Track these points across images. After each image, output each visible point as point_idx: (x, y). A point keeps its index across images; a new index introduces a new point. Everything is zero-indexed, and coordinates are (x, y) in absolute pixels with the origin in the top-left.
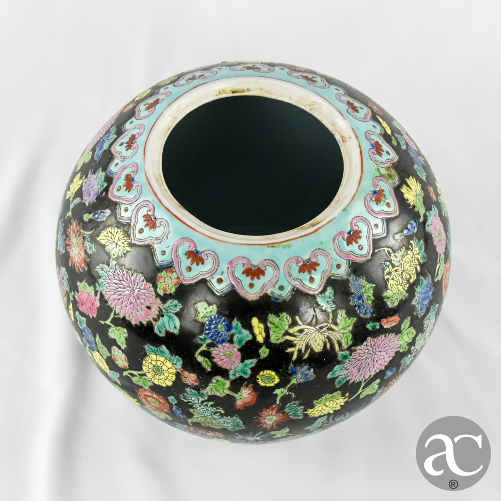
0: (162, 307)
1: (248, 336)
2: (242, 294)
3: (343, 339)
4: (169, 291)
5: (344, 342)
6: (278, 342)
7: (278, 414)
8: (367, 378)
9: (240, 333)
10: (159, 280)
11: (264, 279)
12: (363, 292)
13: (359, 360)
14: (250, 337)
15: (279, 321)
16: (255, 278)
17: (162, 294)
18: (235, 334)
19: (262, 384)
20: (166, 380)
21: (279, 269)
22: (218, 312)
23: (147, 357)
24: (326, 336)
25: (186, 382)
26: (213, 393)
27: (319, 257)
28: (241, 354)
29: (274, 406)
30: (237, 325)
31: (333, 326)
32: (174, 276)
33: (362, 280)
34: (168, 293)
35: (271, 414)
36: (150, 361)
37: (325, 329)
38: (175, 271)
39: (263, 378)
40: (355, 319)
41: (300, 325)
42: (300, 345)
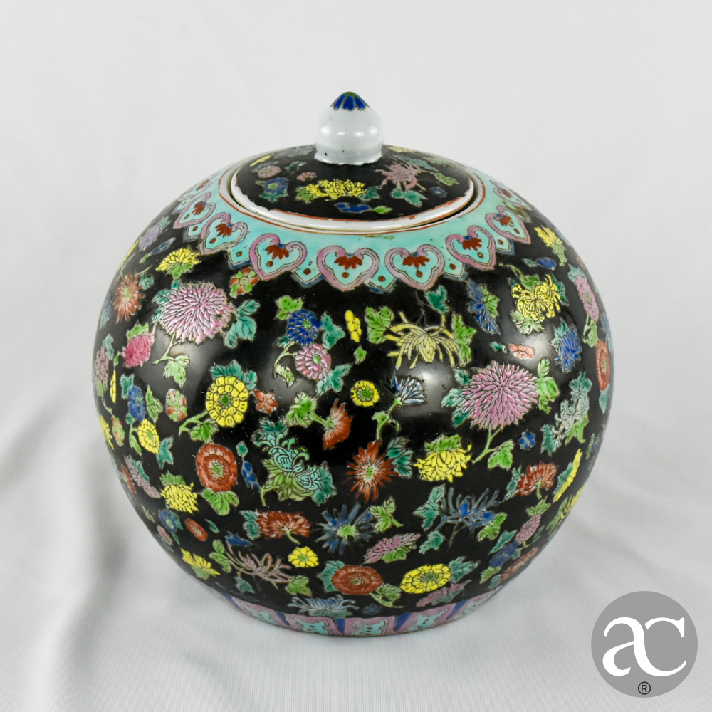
0: (234, 312)
1: (339, 333)
2: (334, 284)
3: (460, 352)
4: (245, 292)
5: (461, 356)
6: (378, 342)
7: (378, 461)
8: (495, 428)
9: (331, 329)
10: (232, 282)
11: (360, 269)
12: (485, 301)
13: (481, 390)
14: (343, 335)
15: (378, 316)
16: (351, 267)
17: (235, 297)
18: (324, 331)
19: (357, 402)
20: (234, 414)
21: (379, 259)
22: (305, 306)
23: (213, 384)
24: (438, 343)
25: (261, 410)
26: (295, 422)
27: (428, 252)
28: (332, 357)
29: (374, 443)
30: (327, 320)
31: (446, 332)
32: (252, 274)
33: (482, 288)
34: (243, 294)
35: (370, 461)
36: (215, 389)
37: (437, 333)
38: (253, 270)
39: (358, 393)
40: (475, 331)
41: (405, 323)
42: (404, 349)
